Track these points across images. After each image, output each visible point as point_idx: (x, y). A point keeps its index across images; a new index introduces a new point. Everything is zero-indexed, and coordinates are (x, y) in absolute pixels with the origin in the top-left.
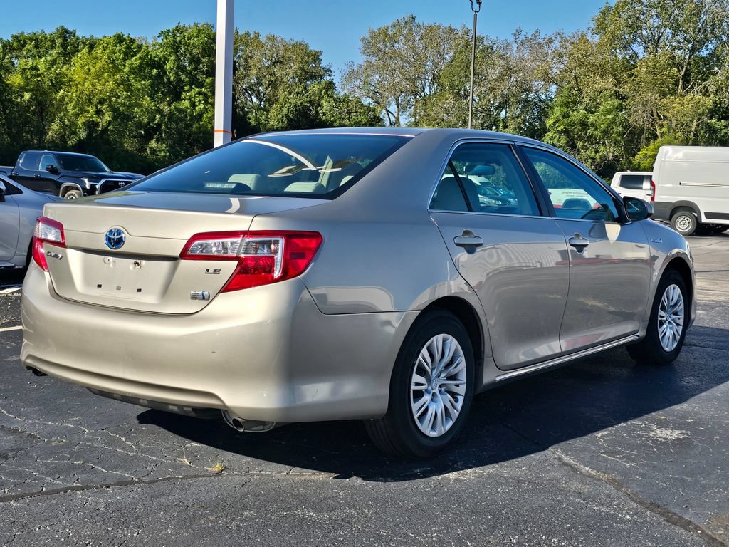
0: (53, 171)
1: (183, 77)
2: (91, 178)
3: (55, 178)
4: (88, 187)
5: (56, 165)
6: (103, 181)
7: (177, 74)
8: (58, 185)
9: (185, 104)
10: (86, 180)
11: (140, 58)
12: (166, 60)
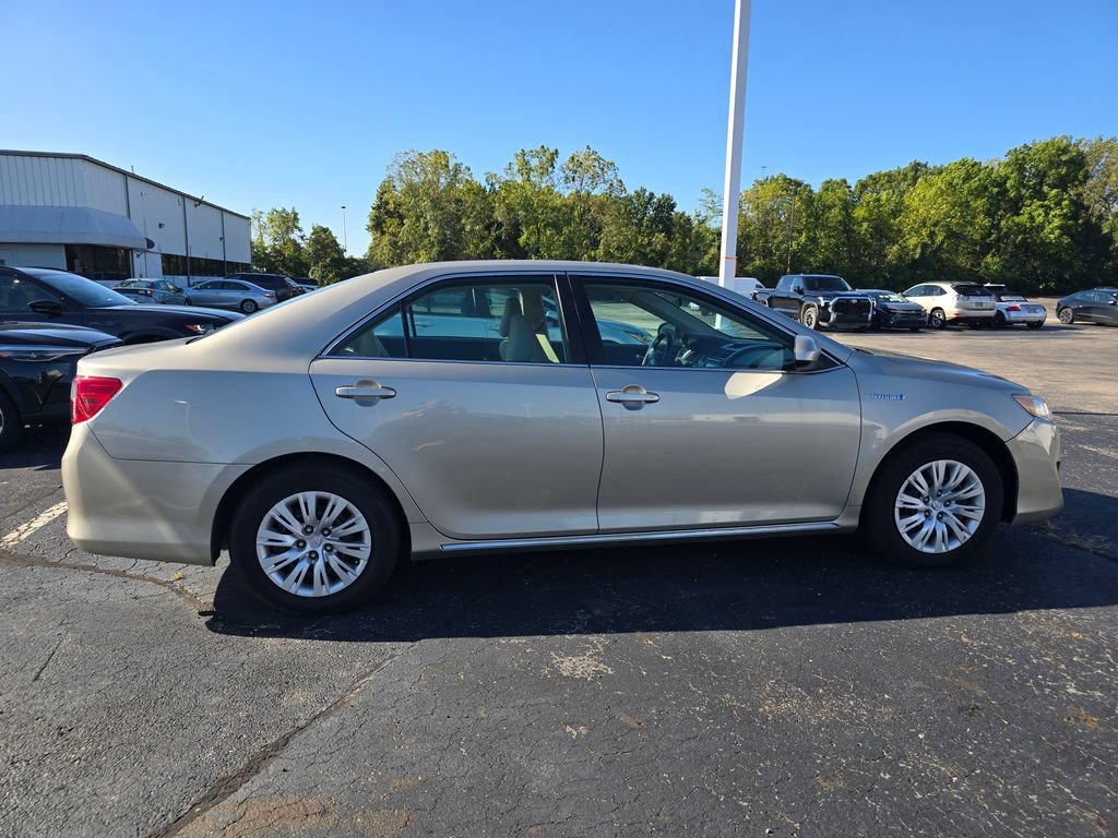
0: (800, 291)
1: (1023, 191)
2: (825, 297)
3: (800, 297)
4: (823, 305)
5: (802, 286)
6: (837, 298)
7: (1018, 189)
8: (801, 303)
9: (1023, 219)
10: (821, 299)
11: (980, 180)
12: (1008, 178)
